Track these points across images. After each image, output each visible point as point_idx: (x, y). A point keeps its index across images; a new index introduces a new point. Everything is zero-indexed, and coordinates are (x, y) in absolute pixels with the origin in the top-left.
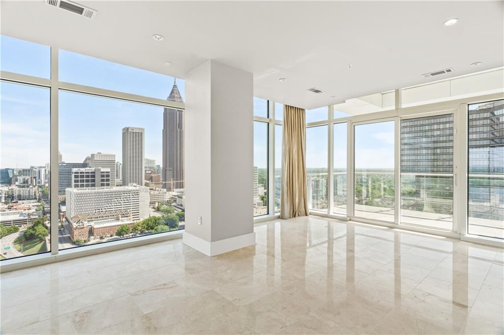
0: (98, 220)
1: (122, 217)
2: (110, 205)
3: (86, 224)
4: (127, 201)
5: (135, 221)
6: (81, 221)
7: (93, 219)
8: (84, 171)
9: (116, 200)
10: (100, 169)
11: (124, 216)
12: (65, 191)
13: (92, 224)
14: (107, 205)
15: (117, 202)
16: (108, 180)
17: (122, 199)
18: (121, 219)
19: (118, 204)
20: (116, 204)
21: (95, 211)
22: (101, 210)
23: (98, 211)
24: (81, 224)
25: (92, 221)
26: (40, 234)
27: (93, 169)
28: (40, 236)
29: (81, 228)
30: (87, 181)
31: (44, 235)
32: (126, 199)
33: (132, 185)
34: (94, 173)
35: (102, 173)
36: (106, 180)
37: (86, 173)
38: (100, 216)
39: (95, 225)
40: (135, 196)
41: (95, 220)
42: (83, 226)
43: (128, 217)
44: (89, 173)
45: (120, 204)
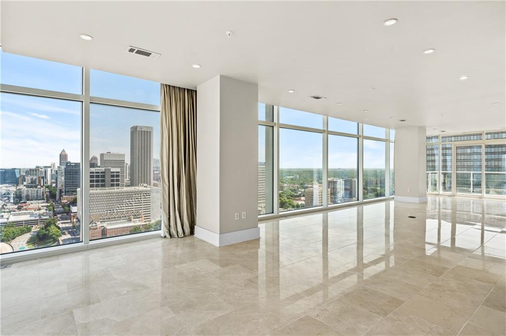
0: (110, 221)
1: (134, 218)
2: (122, 206)
3: (99, 224)
4: (138, 202)
5: (147, 223)
6: (94, 222)
7: (106, 220)
8: (94, 171)
9: (127, 201)
10: (110, 169)
11: (136, 217)
12: (76, 191)
13: (105, 224)
14: (119, 206)
15: (128, 203)
16: (118, 180)
17: (133, 200)
18: (133, 220)
19: (130, 205)
20: (127, 205)
21: (106, 212)
22: (112, 211)
23: (110, 212)
24: (94, 225)
25: (104, 222)
26: (54, 234)
27: (103, 169)
28: (54, 236)
29: (94, 229)
30: (98, 181)
31: (57, 236)
32: (137, 200)
33: (143, 185)
34: (104, 173)
35: (112, 172)
36: (115, 180)
37: (96, 173)
38: (112, 216)
39: (109, 226)
40: (146, 197)
41: (107, 221)
42: (96, 227)
43: (140, 218)
44: (98, 173)
45: (131, 205)
